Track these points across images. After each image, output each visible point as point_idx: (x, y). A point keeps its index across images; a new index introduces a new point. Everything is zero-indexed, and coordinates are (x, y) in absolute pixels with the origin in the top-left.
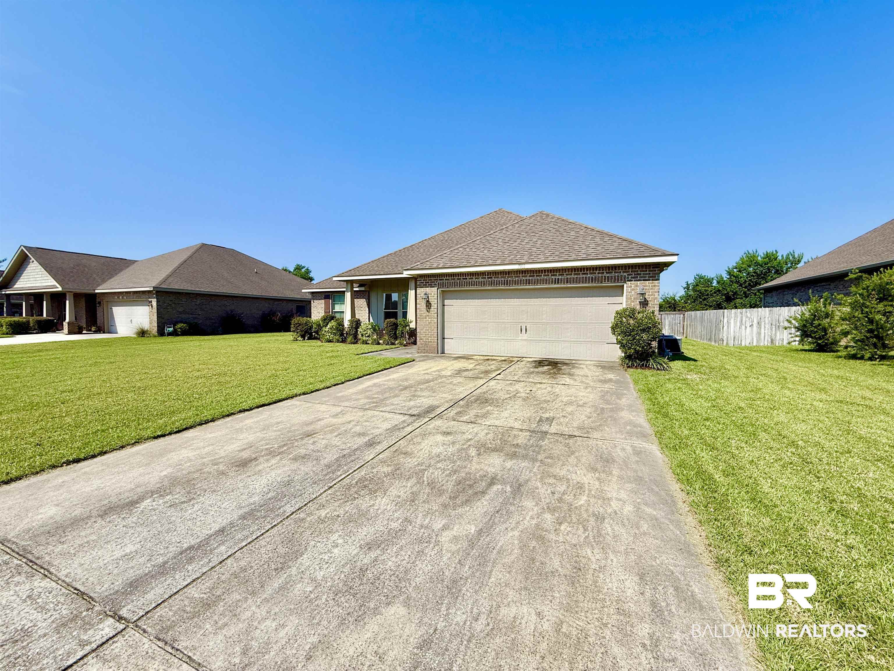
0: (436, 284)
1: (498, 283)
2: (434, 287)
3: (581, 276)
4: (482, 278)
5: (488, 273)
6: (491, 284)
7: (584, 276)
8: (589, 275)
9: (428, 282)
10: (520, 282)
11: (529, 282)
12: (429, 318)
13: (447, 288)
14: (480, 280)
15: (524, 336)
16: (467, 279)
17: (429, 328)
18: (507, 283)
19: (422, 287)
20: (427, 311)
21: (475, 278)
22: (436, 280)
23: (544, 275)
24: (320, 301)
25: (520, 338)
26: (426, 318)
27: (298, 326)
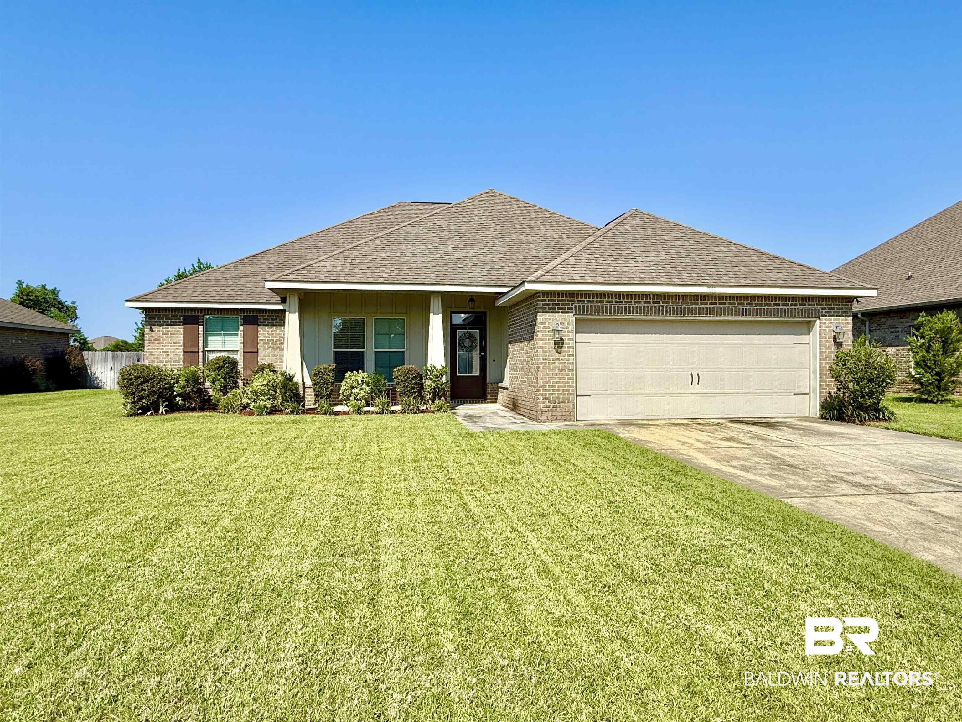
0: (572, 309)
1: (668, 312)
2: (568, 312)
3: (772, 307)
4: (645, 302)
5: (654, 295)
6: (658, 312)
7: (776, 307)
8: (781, 307)
9: (558, 304)
10: (699, 312)
11: (710, 312)
12: (560, 363)
13: (591, 314)
14: (642, 305)
15: (696, 388)
16: (622, 302)
17: (560, 379)
18: (680, 312)
19: (547, 312)
20: (557, 351)
21: (635, 302)
22: (571, 301)
23: (730, 304)
24: (170, 328)
25: (690, 391)
26: (554, 363)
27: (142, 383)
